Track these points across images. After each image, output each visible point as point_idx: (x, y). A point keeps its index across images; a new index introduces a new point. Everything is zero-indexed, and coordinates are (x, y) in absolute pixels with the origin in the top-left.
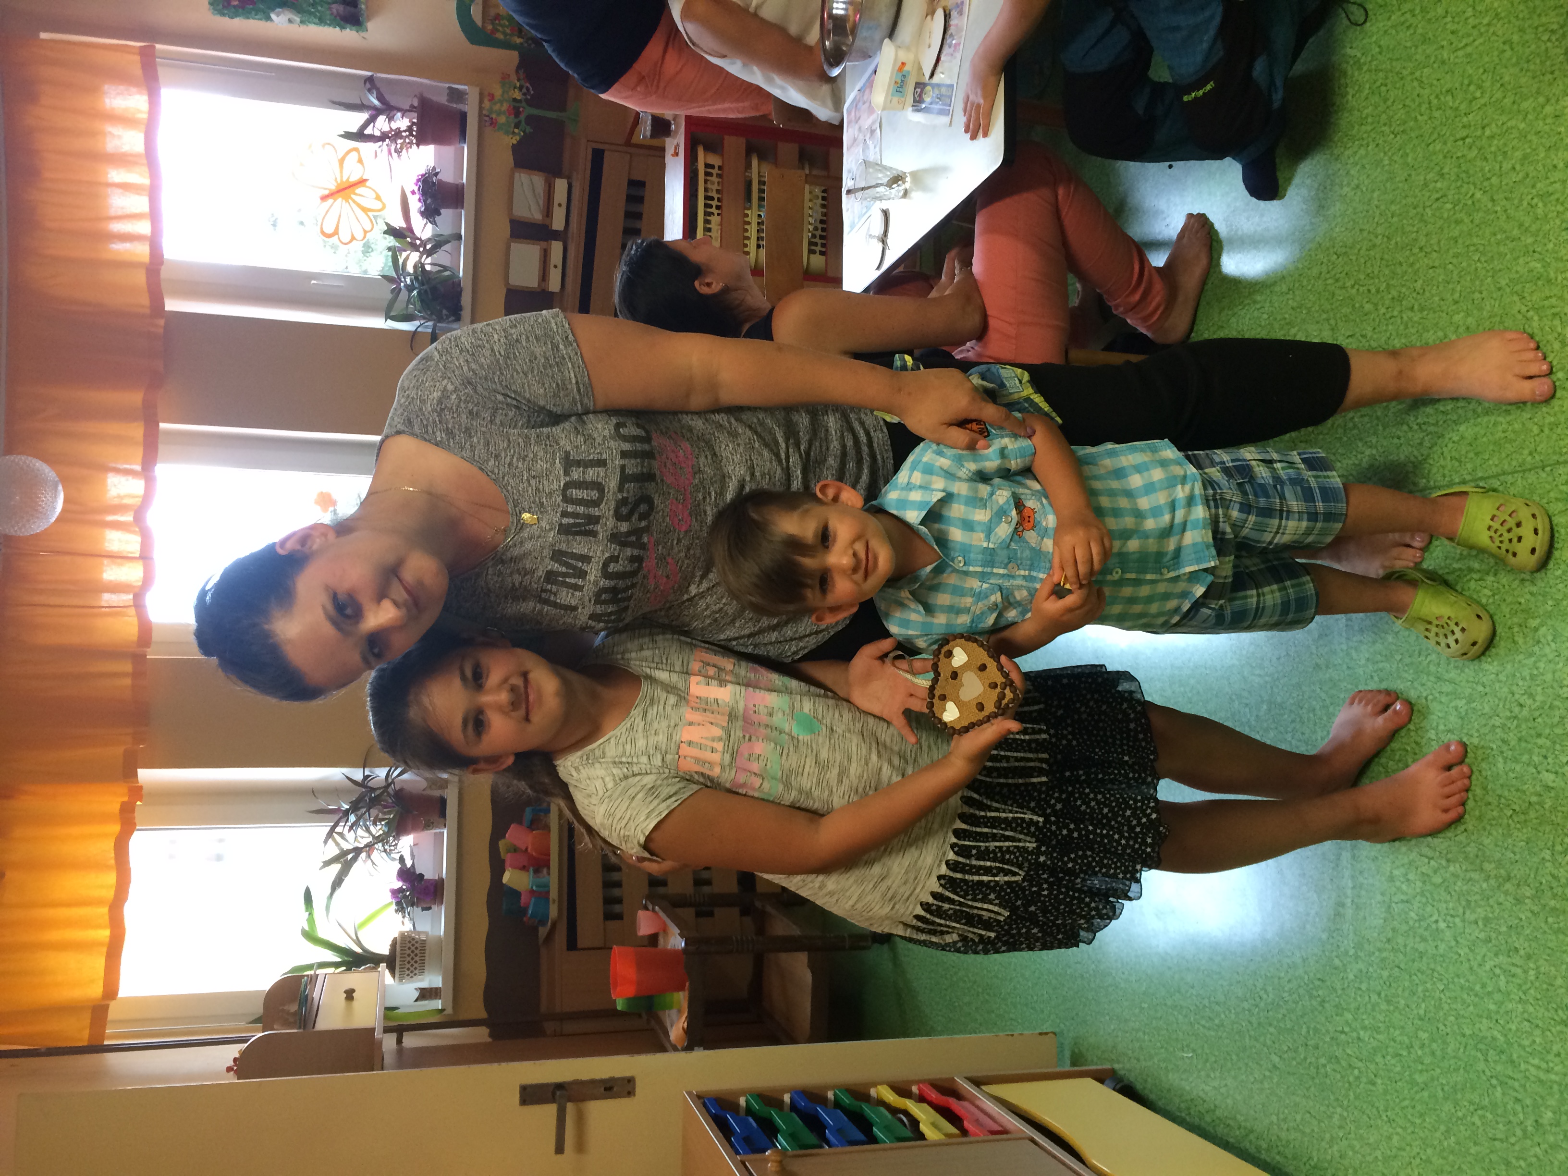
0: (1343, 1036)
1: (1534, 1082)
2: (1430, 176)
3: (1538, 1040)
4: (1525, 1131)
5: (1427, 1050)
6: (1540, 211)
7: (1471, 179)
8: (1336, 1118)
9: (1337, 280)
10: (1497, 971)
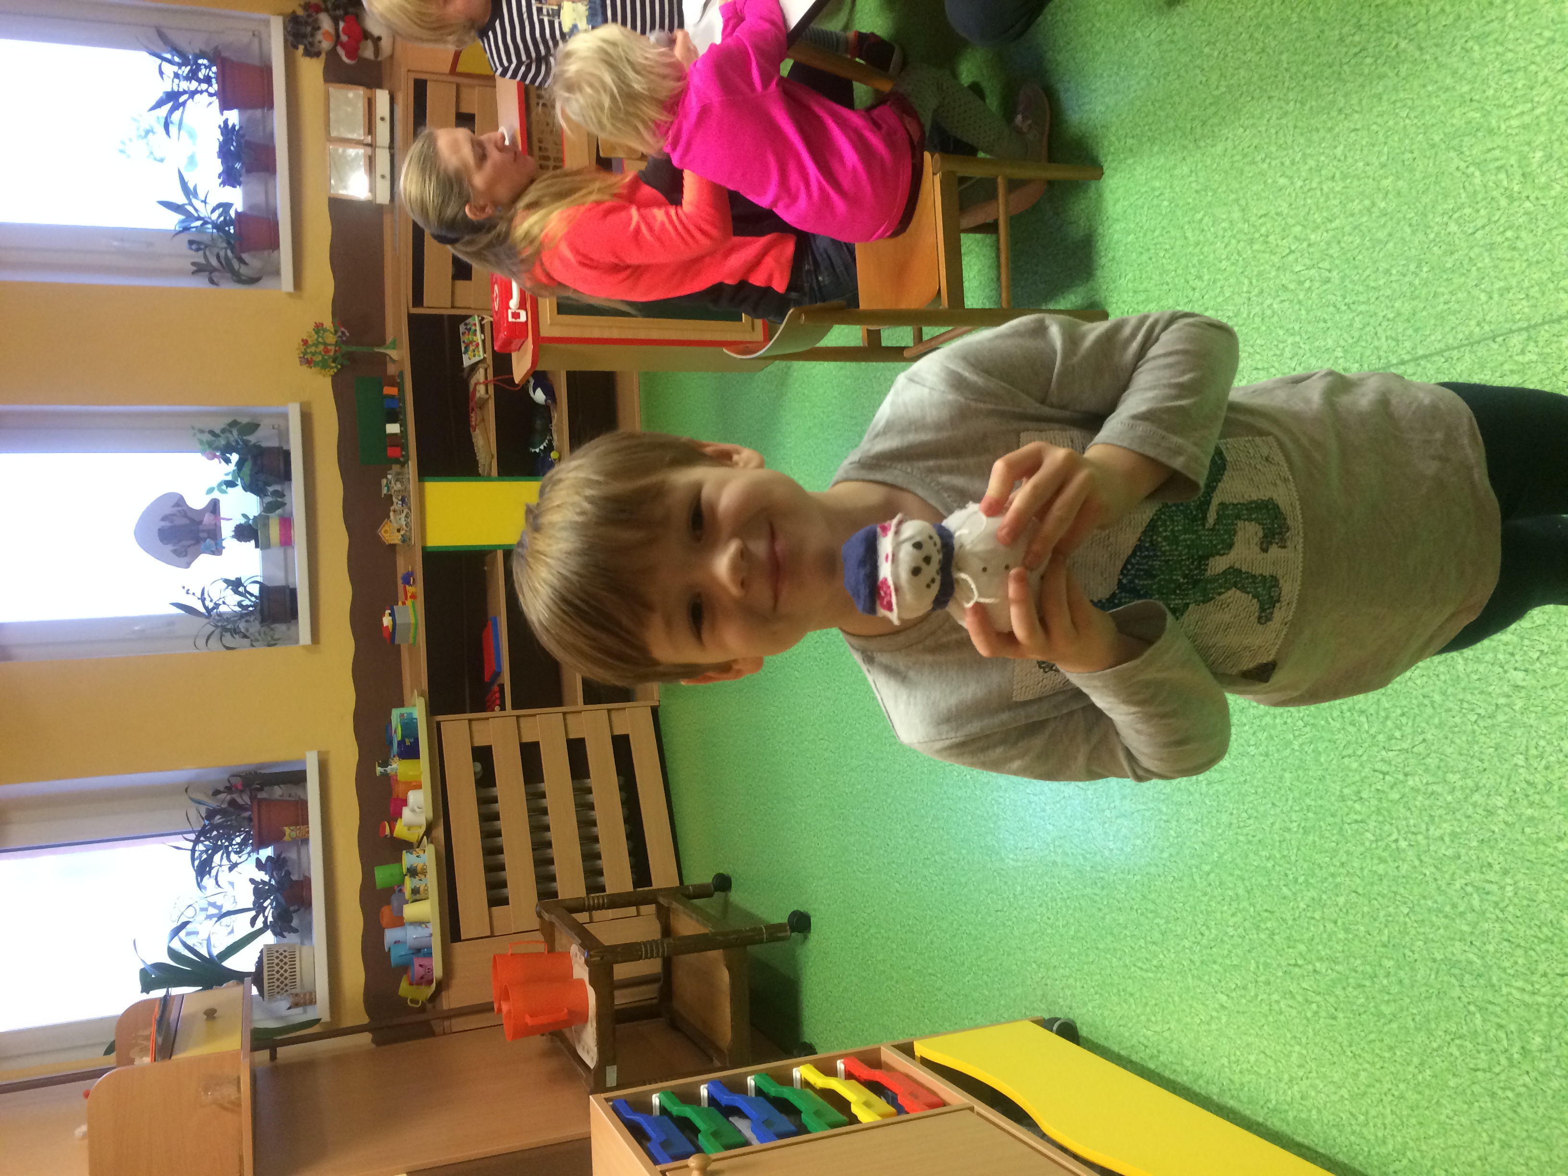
0: (1297, 970)
1: (1518, 1007)
2: (1345, 30)
3: (1521, 961)
4: (1510, 1059)
5: (1393, 979)
6: (1476, 55)
7: (1394, 28)
8: (1294, 1058)
9: (1245, 156)
10: (1469, 889)
